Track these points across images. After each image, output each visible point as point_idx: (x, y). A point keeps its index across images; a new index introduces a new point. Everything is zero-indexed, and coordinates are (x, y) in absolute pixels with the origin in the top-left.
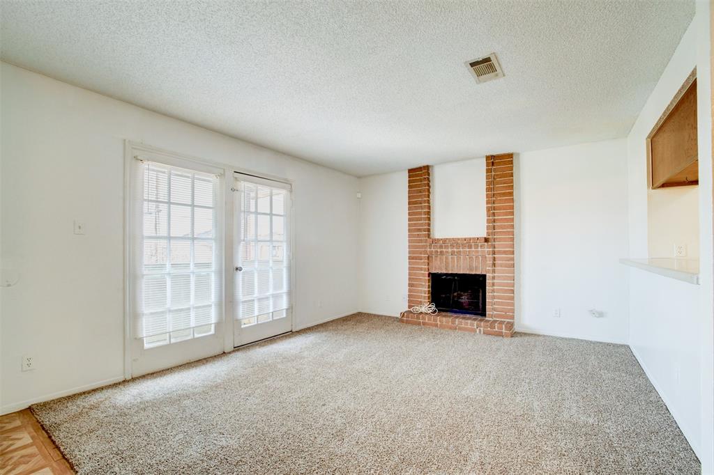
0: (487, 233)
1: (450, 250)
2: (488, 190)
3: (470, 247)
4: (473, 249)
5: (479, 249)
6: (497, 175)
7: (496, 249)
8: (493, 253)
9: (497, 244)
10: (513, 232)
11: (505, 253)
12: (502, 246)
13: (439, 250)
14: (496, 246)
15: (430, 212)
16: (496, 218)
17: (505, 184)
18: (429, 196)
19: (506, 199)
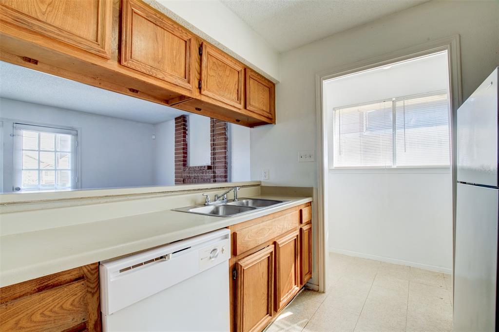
1: (193, 175)
3: (203, 172)
5: (207, 174)
7: (216, 174)
8: (214, 177)
9: (216, 170)
10: (226, 161)
11: (221, 177)
12: (219, 172)
13: (188, 175)
14: (216, 172)
15: (187, 148)
16: (216, 151)
17: (220, 126)
18: (185, 137)
19: (221, 138)
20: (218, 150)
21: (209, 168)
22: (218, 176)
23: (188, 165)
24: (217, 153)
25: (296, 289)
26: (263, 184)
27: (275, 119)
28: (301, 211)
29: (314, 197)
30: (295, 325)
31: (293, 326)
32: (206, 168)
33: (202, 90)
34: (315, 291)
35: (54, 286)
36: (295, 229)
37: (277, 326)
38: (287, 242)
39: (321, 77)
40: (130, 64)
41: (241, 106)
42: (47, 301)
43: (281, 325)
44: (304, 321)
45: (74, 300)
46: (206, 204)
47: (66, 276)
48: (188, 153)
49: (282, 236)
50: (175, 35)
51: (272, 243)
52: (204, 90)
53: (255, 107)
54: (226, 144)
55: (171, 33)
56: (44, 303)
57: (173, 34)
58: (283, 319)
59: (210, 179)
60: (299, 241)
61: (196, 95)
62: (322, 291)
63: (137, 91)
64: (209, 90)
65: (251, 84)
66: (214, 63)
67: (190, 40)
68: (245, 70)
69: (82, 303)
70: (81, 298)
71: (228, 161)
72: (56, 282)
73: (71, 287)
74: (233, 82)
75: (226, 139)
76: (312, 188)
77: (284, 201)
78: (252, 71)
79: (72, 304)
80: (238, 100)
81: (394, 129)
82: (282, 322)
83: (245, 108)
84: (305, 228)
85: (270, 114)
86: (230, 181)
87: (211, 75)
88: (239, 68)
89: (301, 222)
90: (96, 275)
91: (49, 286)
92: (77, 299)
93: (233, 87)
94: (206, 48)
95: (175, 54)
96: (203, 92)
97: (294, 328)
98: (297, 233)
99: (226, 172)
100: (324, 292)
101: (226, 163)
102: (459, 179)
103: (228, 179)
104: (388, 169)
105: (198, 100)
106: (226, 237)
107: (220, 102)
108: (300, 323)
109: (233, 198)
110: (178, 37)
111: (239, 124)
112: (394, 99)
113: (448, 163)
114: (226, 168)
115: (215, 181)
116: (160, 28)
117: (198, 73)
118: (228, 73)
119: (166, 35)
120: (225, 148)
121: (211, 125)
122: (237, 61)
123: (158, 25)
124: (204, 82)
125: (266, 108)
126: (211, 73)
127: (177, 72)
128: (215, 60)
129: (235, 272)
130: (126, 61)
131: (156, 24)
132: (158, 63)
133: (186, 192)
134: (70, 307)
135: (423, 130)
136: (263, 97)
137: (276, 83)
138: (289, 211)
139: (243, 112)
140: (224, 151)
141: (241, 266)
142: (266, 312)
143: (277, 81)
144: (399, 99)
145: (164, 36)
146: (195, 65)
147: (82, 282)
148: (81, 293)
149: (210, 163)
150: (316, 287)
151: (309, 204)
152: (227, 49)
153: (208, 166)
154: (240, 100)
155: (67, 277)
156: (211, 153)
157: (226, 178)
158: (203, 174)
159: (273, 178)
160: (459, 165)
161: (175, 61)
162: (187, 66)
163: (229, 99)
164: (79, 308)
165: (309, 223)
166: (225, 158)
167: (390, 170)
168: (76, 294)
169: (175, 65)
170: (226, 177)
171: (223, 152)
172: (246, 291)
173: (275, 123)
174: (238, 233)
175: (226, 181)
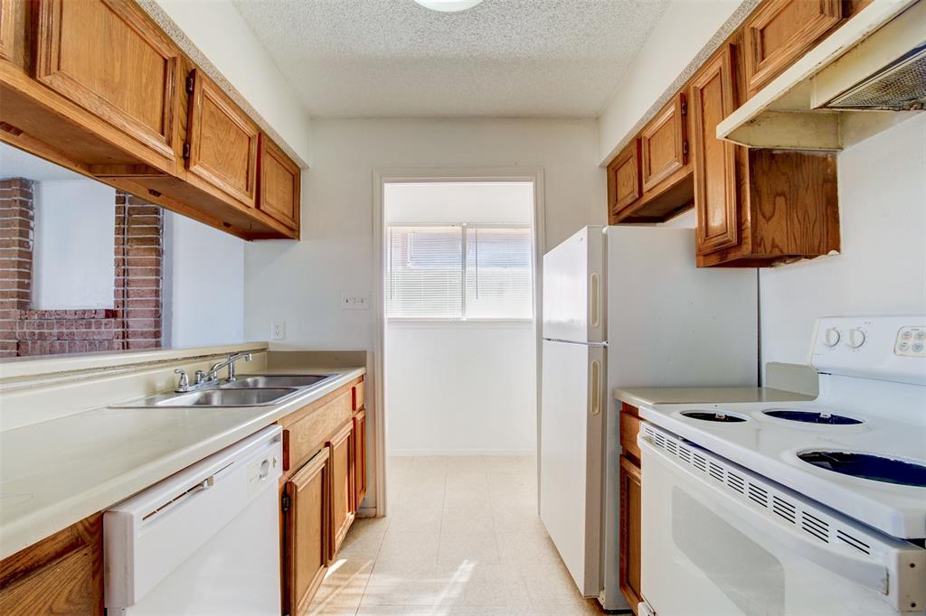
0: (115, 302)
1: (55, 331)
2: (118, 231)
3: (89, 325)
4: (93, 329)
5: (103, 329)
6: (134, 209)
7: (130, 330)
8: (125, 335)
9: (131, 320)
10: (157, 302)
11: (143, 334)
12: (140, 323)
13: (37, 331)
14: (130, 324)
15: (31, 264)
16: (130, 278)
17: (144, 223)
18: (24, 234)
19: (145, 249)
20: (136, 274)
21: (110, 314)
22: (135, 334)
23: (34, 306)
24: (133, 281)
25: (351, 517)
26: (271, 349)
27: (299, 232)
28: (354, 389)
29: (368, 366)
30: (357, 575)
31: (354, 576)
32: (103, 315)
33: (192, 163)
34: (370, 518)
35: (28, 572)
36: (347, 421)
37: (329, 586)
38: (340, 440)
39: (381, 178)
40: (56, 81)
41: (252, 203)
42: (25, 603)
43: (335, 582)
44: (368, 564)
45: (71, 591)
46: (181, 390)
47: (49, 544)
48: (34, 275)
49: (334, 433)
50: (145, 41)
51: (323, 444)
52: (195, 165)
53: (272, 207)
54: (158, 263)
55: (140, 36)
56: (20, 608)
57: (142, 38)
58: (333, 573)
59: (110, 341)
60: (352, 440)
61: (177, 170)
62: (382, 514)
63: (18, 132)
64: (201, 166)
65: (268, 164)
66: (212, 113)
67: (174, 59)
68: (260, 135)
69: (85, 594)
70: (82, 584)
71: (163, 299)
72: (30, 564)
73: (65, 564)
74: (240, 154)
75: (159, 253)
76: (365, 352)
77: (332, 375)
78: (271, 140)
79: (67, 600)
80: (247, 190)
81: (464, 266)
82: (333, 578)
83: (258, 205)
84: (359, 417)
85: (294, 221)
86: (169, 346)
87: (206, 135)
88: (250, 131)
89: (354, 408)
90: (97, 536)
91: (16, 574)
92: (77, 588)
93: (240, 164)
94: (201, 83)
95: (144, 81)
96: (192, 168)
97: (357, 579)
98: (350, 426)
99: (158, 324)
100: (384, 516)
101: (158, 304)
102: (545, 335)
103: (163, 339)
104: (455, 322)
105: (180, 180)
106: (275, 440)
107: (219, 191)
108: (362, 569)
109: (227, 376)
110: (151, 47)
111: (228, 232)
112: (464, 224)
113: (530, 314)
114: (157, 314)
115: (126, 347)
116: (119, 20)
117: (183, 128)
118: (233, 136)
119: (129, 37)
120: (158, 272)
121: (117, 218)
122: (248, 119)
123: (115, 13)
124: (196, 148)
125: (288, 211)
126: (206, 132)
127: (147, 119)
128: (213, 108)
129: (288, 497)
130: (48, 72)
131: (110, 9)
132: (113, 93)
133: (133, 369)
134: (65, 607)
135: (498, 270)
136: (285, 190)
137: (304, 168)
138: (341, 391)
139: (254, 213)
140: (154, 277)
141: (296, 486)
142: (319, 562)
143: (305, 164)
144: (470, 225)
145: (126, 38)
146: (179, 112)
147: (85, 551)
148: (83, 573)
149: (113, 304)
150: (372, 512)
151: (362, 378)
152: (235, 92)
153: (107, 311)
154: (252, 191)
155: (50, 549)
156: (116, 281)
157: (156, 338)
158: (89, 328)
159: (293, 336)
160: (546, 319)
161: (144, 95)
162: (167, 110)
163: (234, 186)
164: (80, 606)
165: (362, 409)
166: (157, 293)
167: (458, 323)
168: (75, 578)
169: (144, 104)
170: (157, 335)
171: (151, 280)
172: (299, 531)
173: (299, 239)
174: (290, 430)
175: (158, 345)
